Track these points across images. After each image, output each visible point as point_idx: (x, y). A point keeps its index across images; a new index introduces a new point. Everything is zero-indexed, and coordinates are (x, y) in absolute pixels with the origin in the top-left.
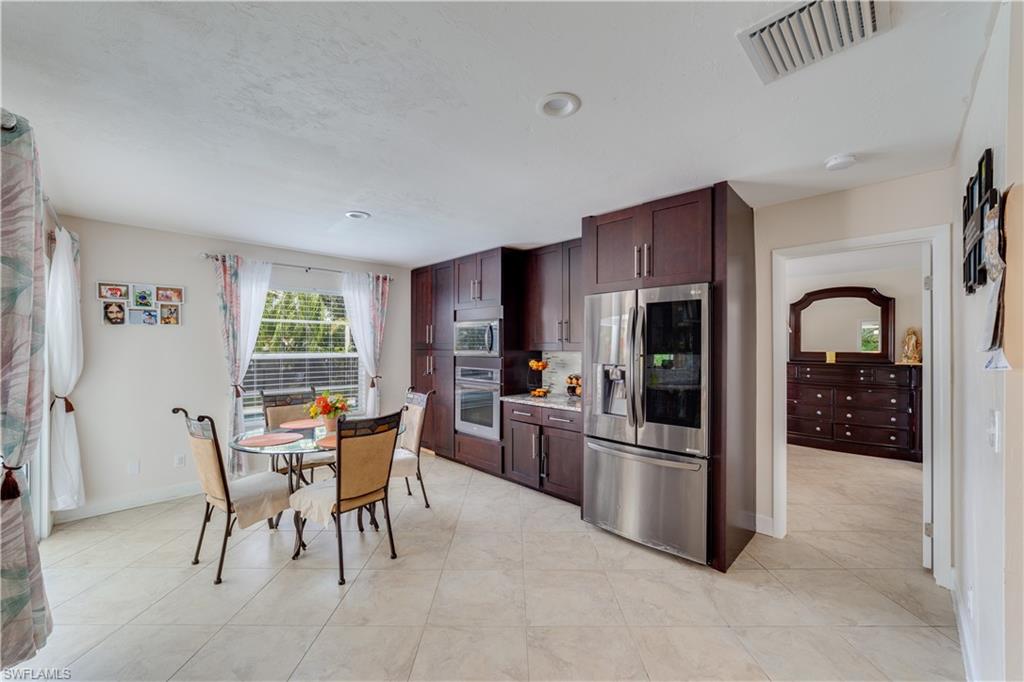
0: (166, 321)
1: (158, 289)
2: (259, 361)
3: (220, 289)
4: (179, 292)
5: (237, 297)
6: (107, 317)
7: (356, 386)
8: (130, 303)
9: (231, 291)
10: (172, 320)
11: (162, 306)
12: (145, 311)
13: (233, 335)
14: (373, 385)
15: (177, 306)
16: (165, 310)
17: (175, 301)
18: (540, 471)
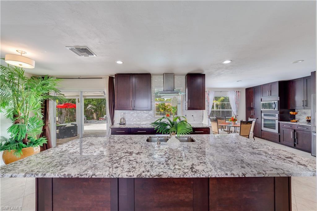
14: (236, 117)
18: (294, 142)
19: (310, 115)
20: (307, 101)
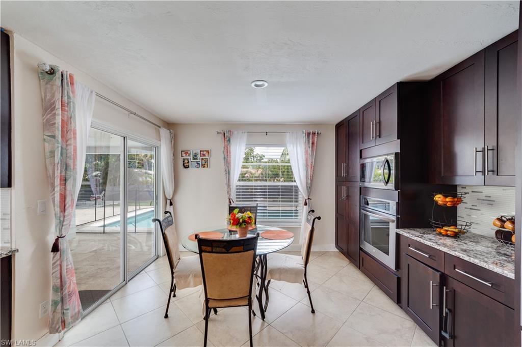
0: (203, 166)
1: (201, 151)
2: (242, 186)
3: (223, 149)
4: (208, 152)
5: (230, 152)
6: (184, 165)
7: (297, 204)
8: (191, 158)
9: (227, 150)
10: (206, 166)
11: (202, 159)
12: (196, 162)
13: (228, 173)
14: (306, 204)
15: (207, 159)
16: (203, 161)
17: (207, 157)
18: (441, 329)
19: (510, 212)
20: (497, 149)
